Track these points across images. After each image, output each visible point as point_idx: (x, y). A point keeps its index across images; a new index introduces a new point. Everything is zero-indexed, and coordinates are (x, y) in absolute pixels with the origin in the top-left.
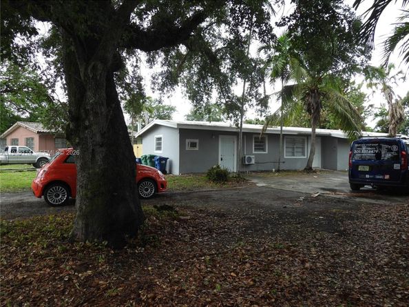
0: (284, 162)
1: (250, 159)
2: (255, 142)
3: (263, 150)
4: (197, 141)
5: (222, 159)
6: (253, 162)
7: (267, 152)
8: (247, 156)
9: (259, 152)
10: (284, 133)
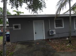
0: (74, 32)
1: (52, 32)
2: (56, 22)
3: (62, 26)
4: (20, 25)
5: (36, 33)
6: (55, 33)
7: (63, 27)
8: (50, 31)
9: (59, 28)
10: (72, 16)
